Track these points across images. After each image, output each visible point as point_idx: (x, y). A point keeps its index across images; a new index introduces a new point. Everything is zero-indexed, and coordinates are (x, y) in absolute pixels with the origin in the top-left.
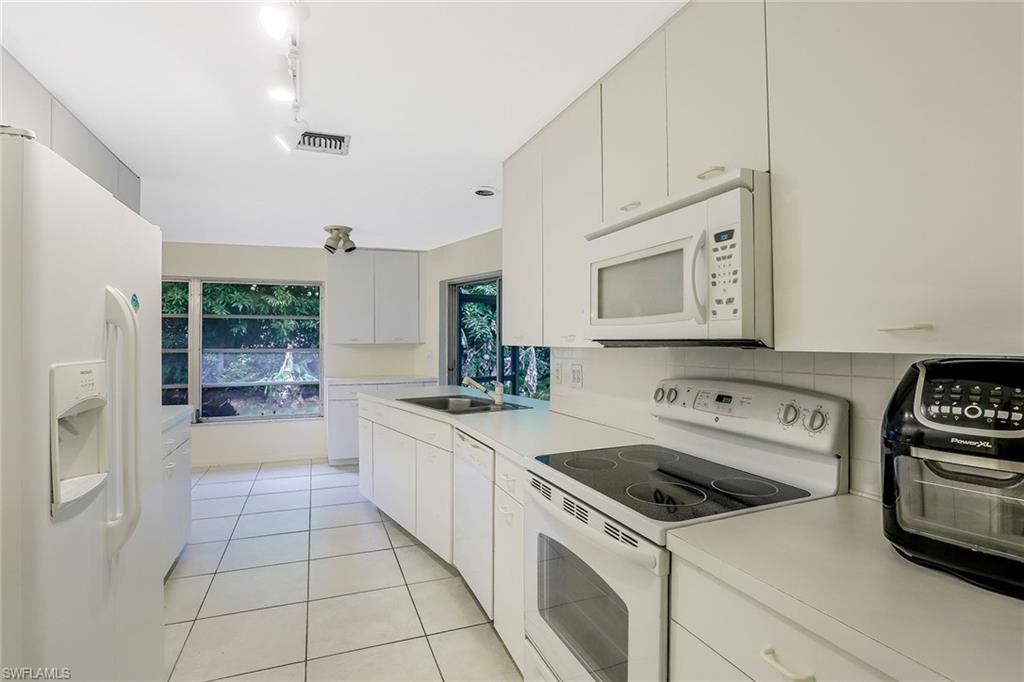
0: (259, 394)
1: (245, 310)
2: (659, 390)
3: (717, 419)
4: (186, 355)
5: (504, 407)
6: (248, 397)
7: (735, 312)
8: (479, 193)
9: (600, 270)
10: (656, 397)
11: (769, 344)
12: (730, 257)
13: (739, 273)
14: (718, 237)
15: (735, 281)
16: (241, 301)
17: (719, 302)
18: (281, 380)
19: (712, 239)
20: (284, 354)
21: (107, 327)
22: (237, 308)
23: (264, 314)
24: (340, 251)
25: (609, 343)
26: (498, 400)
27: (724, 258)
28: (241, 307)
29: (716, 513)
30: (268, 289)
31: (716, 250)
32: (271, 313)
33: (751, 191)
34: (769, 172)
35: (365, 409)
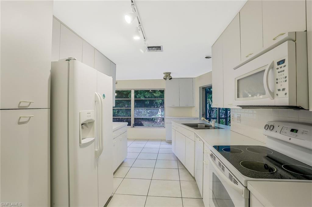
0: (152, 120)
1: (148, 98)
2: (266, 125)
3: (290, 139)
4: (131, 109)
5: (214, 128)
6: (150, 121)
7: (286, 94)
8: (207, 58)
9: (238, 80)
10: (265, 128)
11: (306, 108)
12: (283, 71)
13: (287, 78)
14: (279, 63)
15: (286, 81)
16: (147, 95)
17: (279, 90)
18: (158, 117)
19: (276, 64)
20: (159, 109)
21: (96, 102)
22: (146, 97)
23: (153, 98)
24: (168, 79)
25: (244, 107)
26: (213, 126)
27: (281, 72)
28: (147, 97)
29: (290, 179)
30: (154, 91)
31: (278, 69)
32: (155, 98)
33: (295, 41)
34: (306, 31)
35: (173, 126)
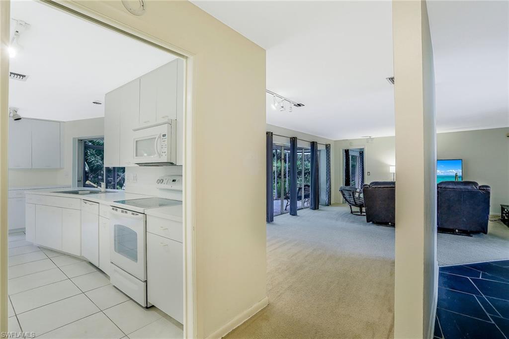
2: (158, 180)
3: (172, 187)
7: (166, 155)
8: (94, 103)
9: (136, 141)
11: (175, 163)
13: (167, 146)
14: (163, 136)
17: (163, 152)
26: (103, 190)
27: (164, 141)
31: (162, 139)
33: (171, 125)
34: (176, 120)
35: (30, 199)
